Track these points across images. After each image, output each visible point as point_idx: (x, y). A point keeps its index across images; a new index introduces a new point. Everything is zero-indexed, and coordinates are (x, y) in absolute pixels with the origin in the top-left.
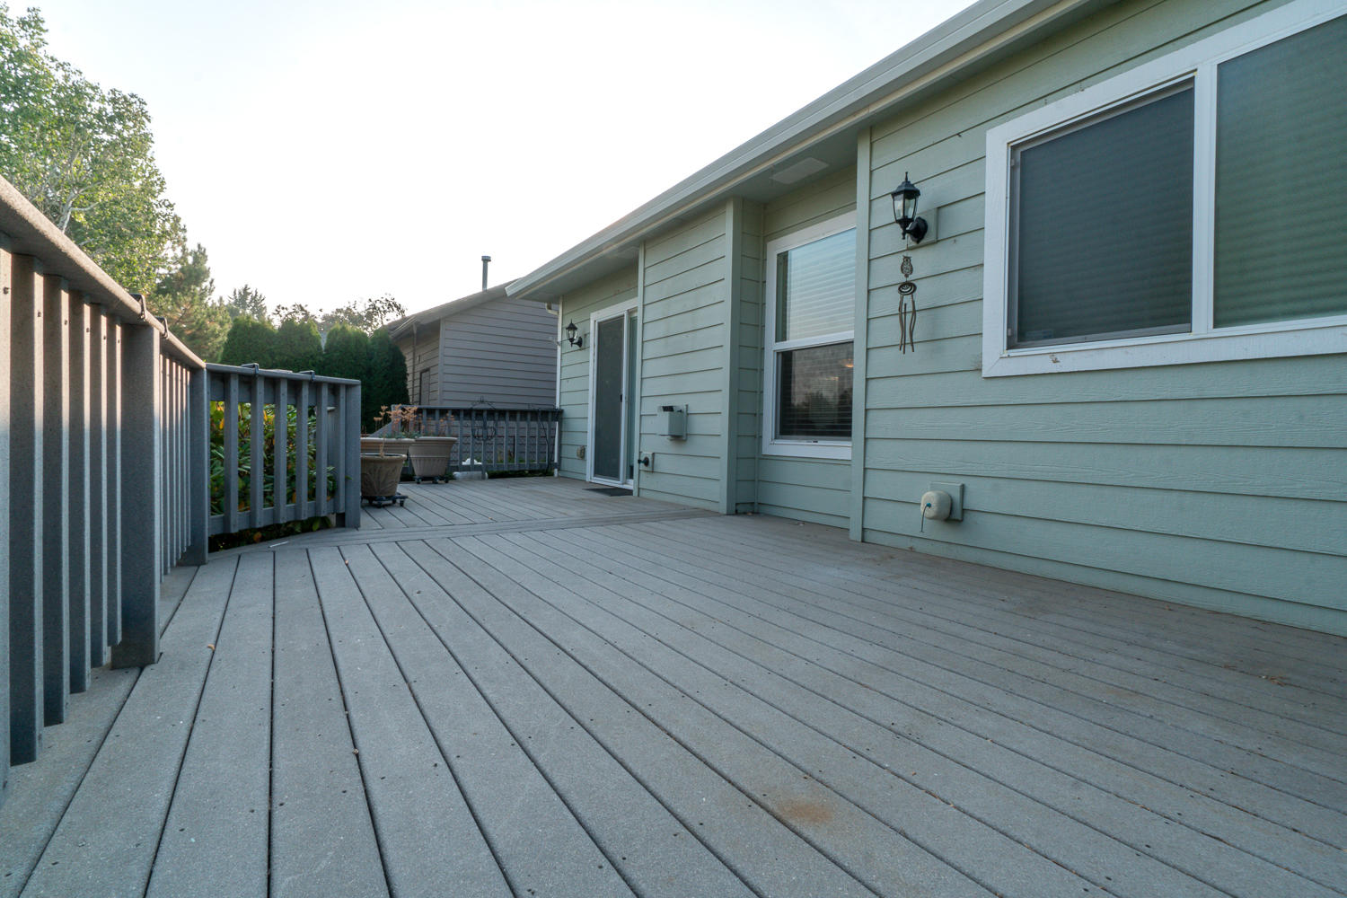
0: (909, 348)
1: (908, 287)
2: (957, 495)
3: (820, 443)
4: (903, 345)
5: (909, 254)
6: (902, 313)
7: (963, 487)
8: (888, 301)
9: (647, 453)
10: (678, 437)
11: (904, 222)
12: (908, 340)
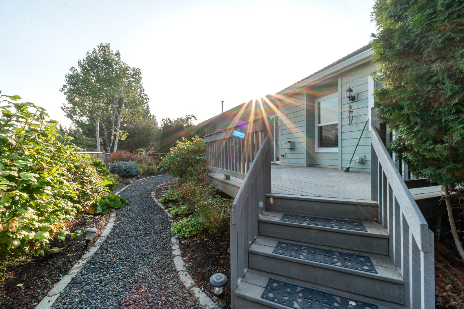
0: (351, 125)
1: (351, 112)
2: (364, 158)
3: (330, 148)
4: (350, 124)
5: (351, 104)
6: (349, 117)
7: (365, 156)
8: (346, 114)
9: (283, 153)
10: (292, 149)
11: (349, 97)
12: (351, 123)
